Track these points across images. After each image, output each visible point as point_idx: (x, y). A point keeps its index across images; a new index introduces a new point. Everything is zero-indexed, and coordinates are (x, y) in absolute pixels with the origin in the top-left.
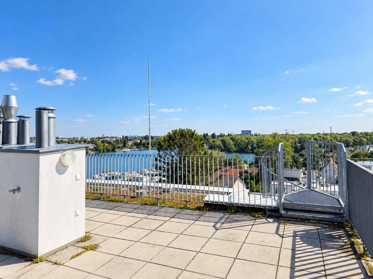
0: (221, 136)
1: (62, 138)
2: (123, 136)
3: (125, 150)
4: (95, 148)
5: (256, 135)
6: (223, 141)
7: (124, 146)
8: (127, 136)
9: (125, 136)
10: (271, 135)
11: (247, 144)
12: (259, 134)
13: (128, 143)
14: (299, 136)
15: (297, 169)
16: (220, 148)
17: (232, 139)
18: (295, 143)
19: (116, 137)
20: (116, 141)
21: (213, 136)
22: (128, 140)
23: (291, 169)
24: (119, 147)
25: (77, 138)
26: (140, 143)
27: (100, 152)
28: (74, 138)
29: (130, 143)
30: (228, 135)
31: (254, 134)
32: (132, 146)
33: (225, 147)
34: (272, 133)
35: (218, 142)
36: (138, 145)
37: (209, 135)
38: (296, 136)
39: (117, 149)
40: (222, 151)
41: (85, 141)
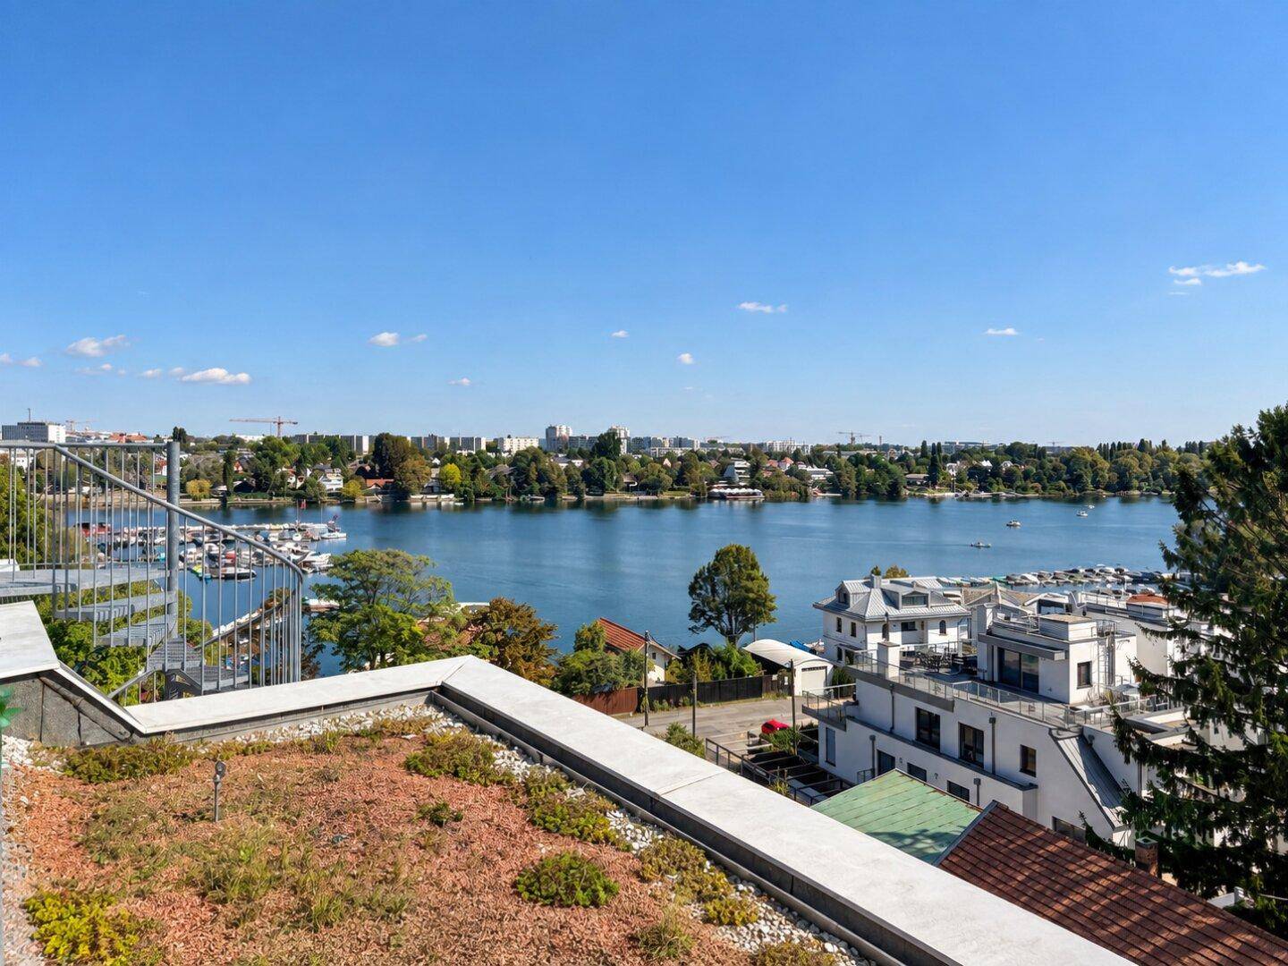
1: (725, 444)
2: (924, 443)
3: (938, 495)
4: (829, 479)
7: (932, 481)
8: (939, 444)
9: (929, 444)
13: (945, 468)
19: (898, 448)
20: (899, 460)
22: (945, 460)
24: (911, 483)
25: (771, 445)
26: (995, 472)
27: (845, 495)
28: (761, 445)
29: (952, 470)
32: (960, 480)
36: (984, 479)
39: (905, 487)
41: (796, 456)
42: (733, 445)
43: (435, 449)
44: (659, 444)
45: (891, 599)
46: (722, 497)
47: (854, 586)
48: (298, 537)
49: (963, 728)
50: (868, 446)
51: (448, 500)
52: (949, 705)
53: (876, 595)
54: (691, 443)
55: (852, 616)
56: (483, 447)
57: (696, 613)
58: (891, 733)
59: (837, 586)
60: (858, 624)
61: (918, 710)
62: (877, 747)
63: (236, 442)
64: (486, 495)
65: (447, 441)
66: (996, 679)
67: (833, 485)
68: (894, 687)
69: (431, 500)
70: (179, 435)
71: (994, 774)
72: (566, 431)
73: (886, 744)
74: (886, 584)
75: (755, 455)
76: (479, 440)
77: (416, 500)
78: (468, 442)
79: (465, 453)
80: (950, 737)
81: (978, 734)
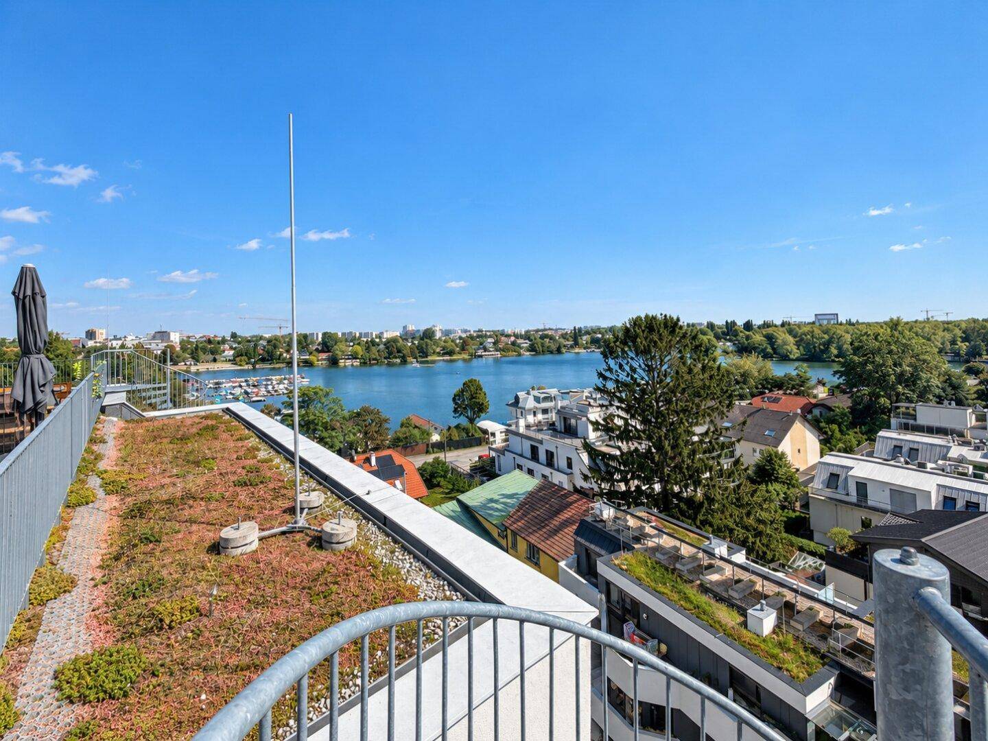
0: (766, 325)
2: (575, 327)
3: (577, 351)
4: (530, 346)
5: (850, 323)
6: (770, 338)
7: (576, 344)
8: (581, 327)
10: (885, 323)
11: (828, 344)
12: (857, 321)
13: (581, 339)
14: (964, 326)
15: (956, 405)
16: (764, 350)
17: (790, 332)
18: (953, 342)
20: (563, 335)
21: (748, 326)
22: (582, 335)
23: (938, 405)
24: (566, 346)
29: (584, 339)
30: (783, 325)
31: (844, 322)
32: (586, 344)
33: (774, 349)
34: (887, 319)
35: (758, 338)
37: (738, 324)
38: (957, 324)
39: (563, 348)
40: (766, 356)
41: (517, 336)
42: (489, 331)
43: (351, 339)
44: (455, 332)
45: (537, 399)
46: (481, 356)
47: (522, 395)
48: (286, 382)
49: (547, 451)
50: (550, 329)
51: (357, 363)
52: (541, 442)
53: (531, 398)
54: (470, 331)
55: (520, 408)
56: (374, 336)
57: (455, 411)
58: (521, 455)
59: (515, 395)
60: (523, 411)
61: (531, 445)
62: (517, 462)
63: (261, 338)
64: (374, 359)
65: (358, 335)
66: (563, 431)
67: (532, 349)
68: (522, 436)
69: (349, 363)
70: (234, 336)
71: (558, 470)
72: (411, 328)
73: (520, 461)
74: (535, 393)
75: (498, 335)
76: (372, 333)
77: (342, 363)
78: (366, 335)
79: (365, 340)
80: (542, 456)
81: (552, 454)
